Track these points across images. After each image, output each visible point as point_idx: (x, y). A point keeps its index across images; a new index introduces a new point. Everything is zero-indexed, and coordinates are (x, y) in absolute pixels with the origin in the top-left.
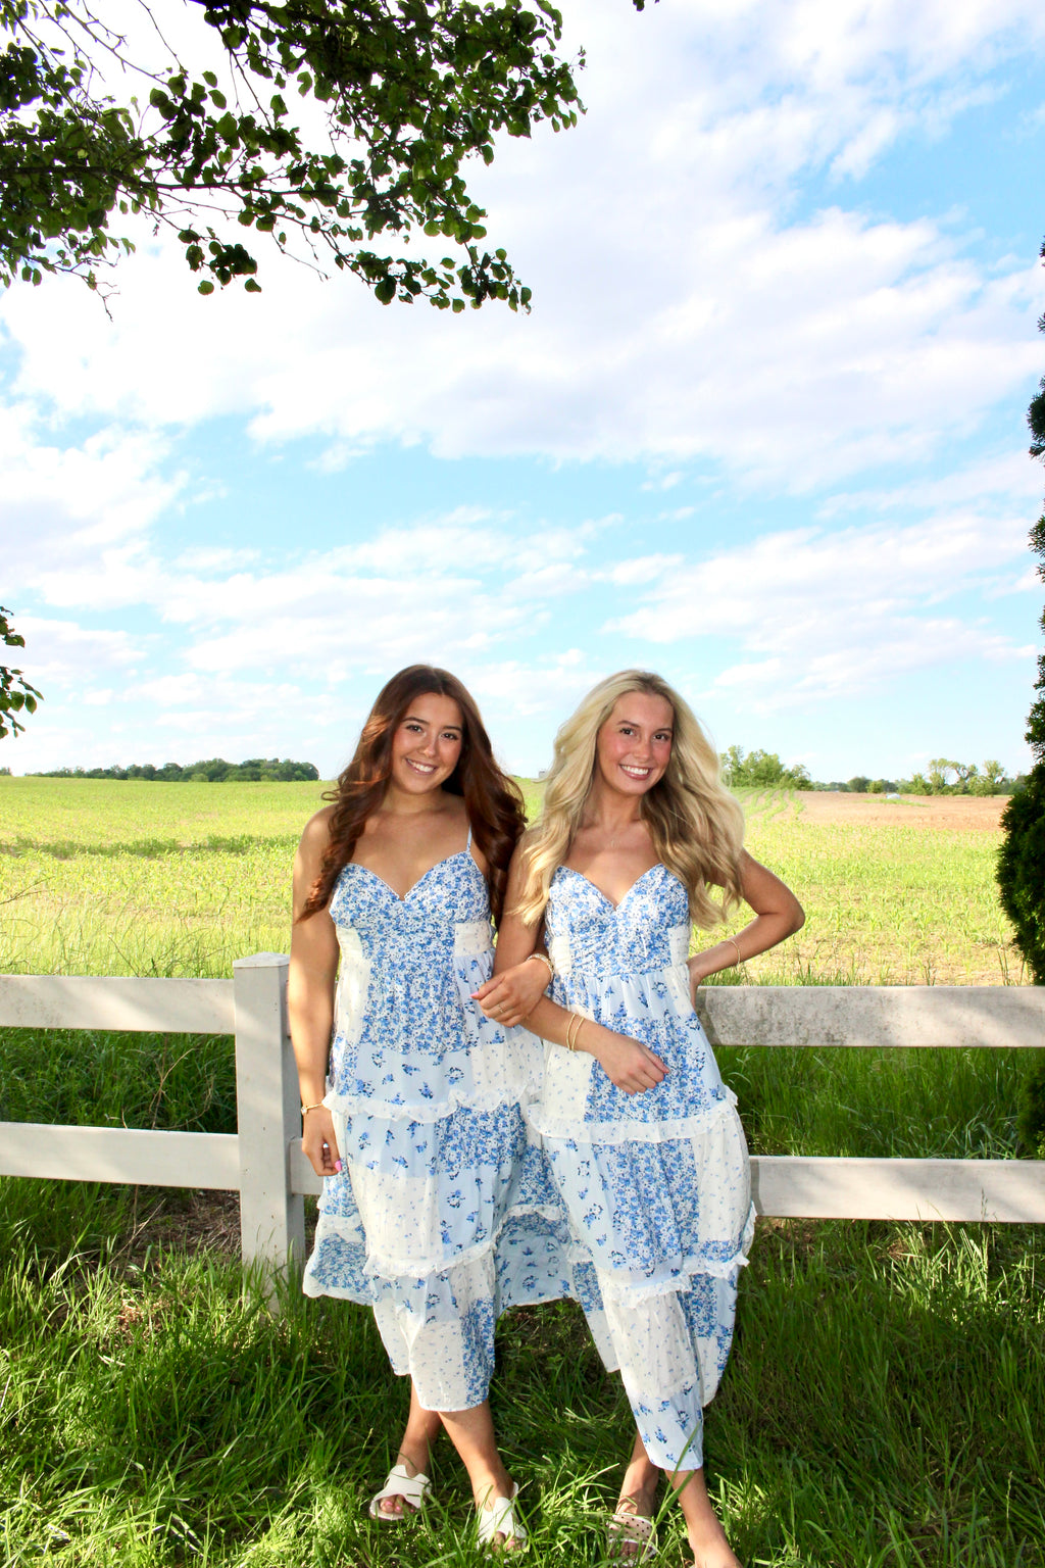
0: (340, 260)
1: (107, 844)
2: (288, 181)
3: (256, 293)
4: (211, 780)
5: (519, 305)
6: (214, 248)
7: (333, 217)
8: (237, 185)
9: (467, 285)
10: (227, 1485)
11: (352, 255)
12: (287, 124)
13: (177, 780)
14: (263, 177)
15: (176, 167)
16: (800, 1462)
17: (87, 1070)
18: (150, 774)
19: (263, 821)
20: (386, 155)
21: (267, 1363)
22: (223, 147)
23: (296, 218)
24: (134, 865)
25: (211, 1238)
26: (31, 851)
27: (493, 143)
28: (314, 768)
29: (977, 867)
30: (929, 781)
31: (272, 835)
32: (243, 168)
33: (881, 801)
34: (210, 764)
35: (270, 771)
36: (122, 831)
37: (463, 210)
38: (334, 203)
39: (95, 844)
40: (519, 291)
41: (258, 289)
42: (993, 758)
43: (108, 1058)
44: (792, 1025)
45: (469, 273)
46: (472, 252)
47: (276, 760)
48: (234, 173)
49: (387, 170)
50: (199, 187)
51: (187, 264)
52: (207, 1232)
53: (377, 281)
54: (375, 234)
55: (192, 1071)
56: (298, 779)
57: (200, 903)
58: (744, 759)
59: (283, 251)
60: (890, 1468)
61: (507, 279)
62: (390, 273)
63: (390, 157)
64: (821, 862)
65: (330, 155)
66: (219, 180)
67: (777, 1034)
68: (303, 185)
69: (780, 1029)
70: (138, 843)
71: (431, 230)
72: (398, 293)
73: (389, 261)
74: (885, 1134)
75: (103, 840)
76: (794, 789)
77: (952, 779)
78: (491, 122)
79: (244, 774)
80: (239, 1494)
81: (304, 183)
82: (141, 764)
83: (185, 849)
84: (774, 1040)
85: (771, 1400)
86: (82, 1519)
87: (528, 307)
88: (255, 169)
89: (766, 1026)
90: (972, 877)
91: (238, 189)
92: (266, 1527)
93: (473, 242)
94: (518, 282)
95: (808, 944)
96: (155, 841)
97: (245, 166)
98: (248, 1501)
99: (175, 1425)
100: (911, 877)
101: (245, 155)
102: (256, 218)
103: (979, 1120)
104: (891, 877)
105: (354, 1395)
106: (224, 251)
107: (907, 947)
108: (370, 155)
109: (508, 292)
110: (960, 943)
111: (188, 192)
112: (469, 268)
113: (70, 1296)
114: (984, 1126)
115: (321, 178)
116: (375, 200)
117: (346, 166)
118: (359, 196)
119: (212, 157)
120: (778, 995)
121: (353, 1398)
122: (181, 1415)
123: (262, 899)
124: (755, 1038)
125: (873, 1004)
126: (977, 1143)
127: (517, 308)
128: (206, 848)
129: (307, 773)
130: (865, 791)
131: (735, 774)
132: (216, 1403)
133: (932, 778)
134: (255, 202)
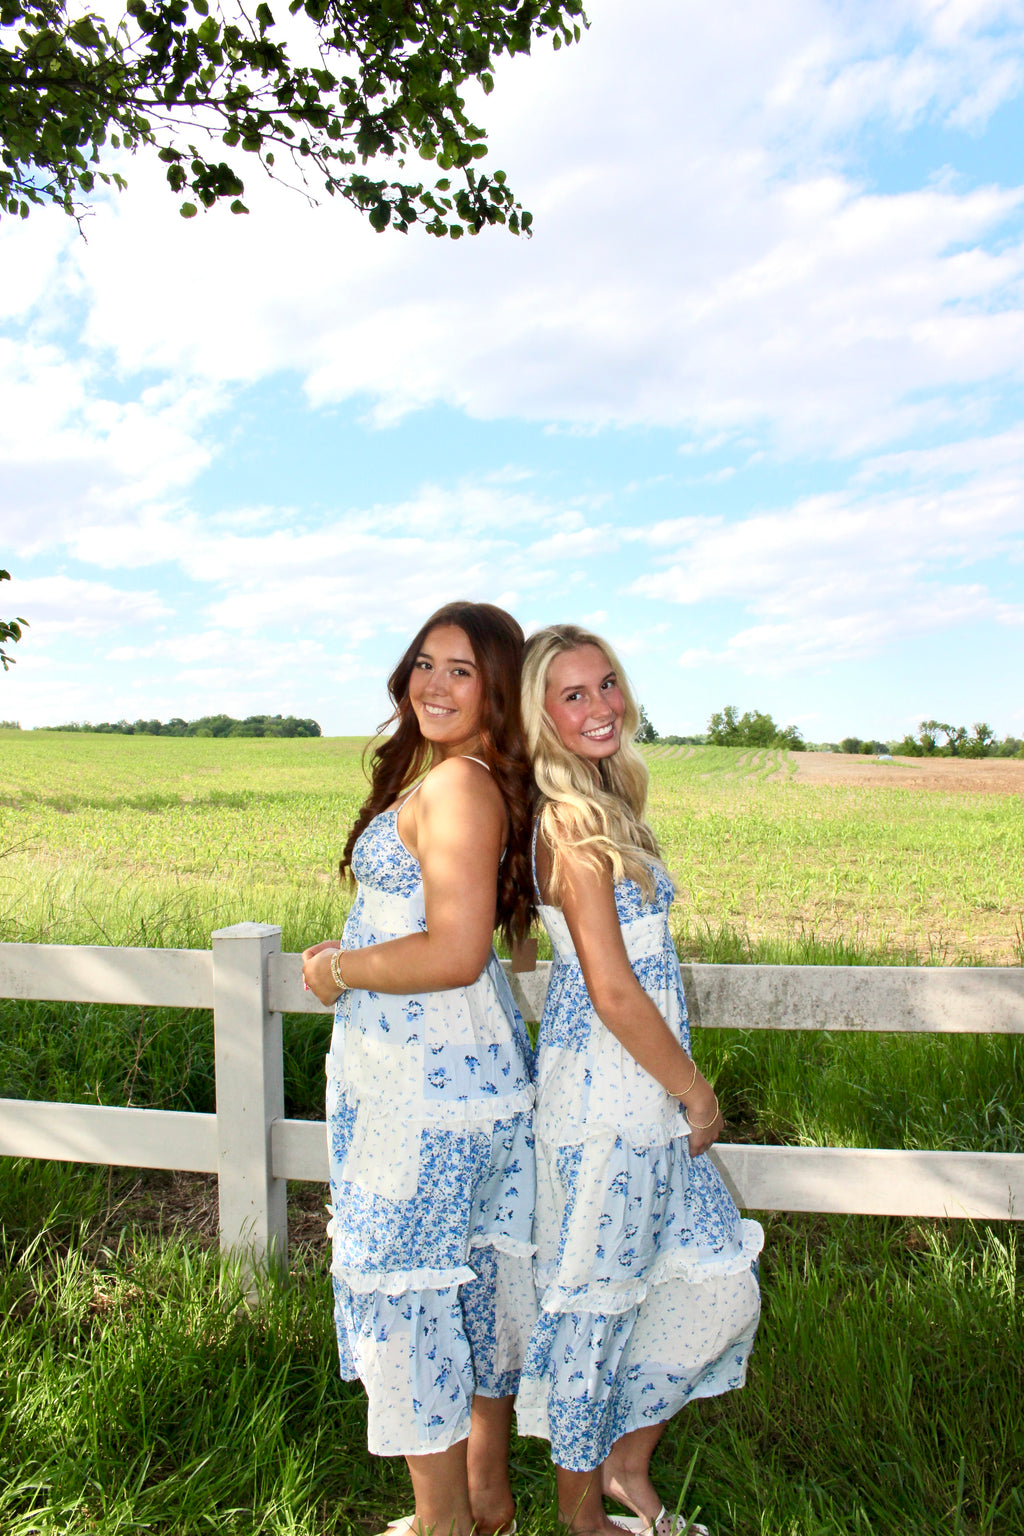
0: (331, 185)
1: (110, 798)
2: (276, 100)
3: (243, 215)
4: (215, 736)
5: (520, 229)
6: (197, 167)
7: (324, 139)
8: (222, 102)
9: (464, 210)
10: (194, 1504)
11: (343, 180)
12: (273, 36)
13: (182, 736)
14: (250, 95)
15: (156, 84)
16: (819, 1491)
17: (70, 1036)
18: (156, 729)
19: (265, 777)
20: (378, 72)
21: (242, 1366)
22: (205, 63)
23: (285, 139)
24: (135, 820)
25: (192, 1216)
26: (33, 805)
27: (493, 71)
28: (316, 725)
29: (972, 829)
30: (919, 743)
31: (274, 790)
32: (228, 86)
33: (873, 763)
34: (215, 719)
35: (274, 727)
36: (125, 785)
37: (460, 131)
38: (324, 124)
39: (100, 796)
40: (519, 215)
41: (246, 211)
42: (982, 721)
43: (92, 1022)
44: (809, 1007)
45: (467, 197)
46: (470, 175)
47: (280, 717)
49: (381, 89)
50: (181, 103)
51: (168, 185)
52: (187, 1209)
53: (370, 207)
54: (369, 157)
55: (178, 1037)
56: (301, 735)
57: (197, 859)
58: (738, 720)
59: (270, 175)
60: (916, 1496)
61: (505, 203)
62: (384, 198)
63: (383, 75)
64: (816, 822)
65: (322, 69)
66: (202, 97)
67: (792, 1018)
68: (292, 104)
69: (796, 1011)
70: (140, 798)
71: (427, 155)
72: (392, 221)
73: (383, 185)
74: (897, 1115)
75: (107, 794)
76: (787, 749)
77: (942, 741)
78: (492, 47)
79: (248, 730)
80: (207, 1517)
81: (293, 102)
82: (147, 719)
83: (187, 803)
84: (788, 1024)
85: (783, 1411)
87: (530, 232)
88: (240, 87)
89: (781, 1009)
90: (967, 840)
91: (222, 107)
93: (474, 163)
94: (519, 206)
95: (807, 906)
96: (157, 796)
97: (230, 84)
98: (214, 1524)
99: (141, 1433)
100: (907, 839)
101: (229, 71)
102: (242, 138)
103: (997, 1102)
104: (886, 839)
105: (335, 1398)
106: (208, 170)
107: (906, 910)
108: (362, 72)
109: (508, 217)
110: (959, 907)
111: (169, 109)
112: (466, 192)
113: (37, 1283)
114: (1001, 1108)
115: (311, 94)
116: (367, 121)
117: (338, 83)
118: (350, 117)
119: (194, 74)
120: (794, 975)
121: (335, 1402)
122: (147, 1422)
123: (260, 856)
124: (769, 1021)
125: (896, 986)
126: (994, 1126)
127: (517, 233)
128: (206, 802)
129: (310, 730)
130: (857, 752)
131: (728, 734)
132: (187, 1409)
133: (922, 740)
134: (241, 122)
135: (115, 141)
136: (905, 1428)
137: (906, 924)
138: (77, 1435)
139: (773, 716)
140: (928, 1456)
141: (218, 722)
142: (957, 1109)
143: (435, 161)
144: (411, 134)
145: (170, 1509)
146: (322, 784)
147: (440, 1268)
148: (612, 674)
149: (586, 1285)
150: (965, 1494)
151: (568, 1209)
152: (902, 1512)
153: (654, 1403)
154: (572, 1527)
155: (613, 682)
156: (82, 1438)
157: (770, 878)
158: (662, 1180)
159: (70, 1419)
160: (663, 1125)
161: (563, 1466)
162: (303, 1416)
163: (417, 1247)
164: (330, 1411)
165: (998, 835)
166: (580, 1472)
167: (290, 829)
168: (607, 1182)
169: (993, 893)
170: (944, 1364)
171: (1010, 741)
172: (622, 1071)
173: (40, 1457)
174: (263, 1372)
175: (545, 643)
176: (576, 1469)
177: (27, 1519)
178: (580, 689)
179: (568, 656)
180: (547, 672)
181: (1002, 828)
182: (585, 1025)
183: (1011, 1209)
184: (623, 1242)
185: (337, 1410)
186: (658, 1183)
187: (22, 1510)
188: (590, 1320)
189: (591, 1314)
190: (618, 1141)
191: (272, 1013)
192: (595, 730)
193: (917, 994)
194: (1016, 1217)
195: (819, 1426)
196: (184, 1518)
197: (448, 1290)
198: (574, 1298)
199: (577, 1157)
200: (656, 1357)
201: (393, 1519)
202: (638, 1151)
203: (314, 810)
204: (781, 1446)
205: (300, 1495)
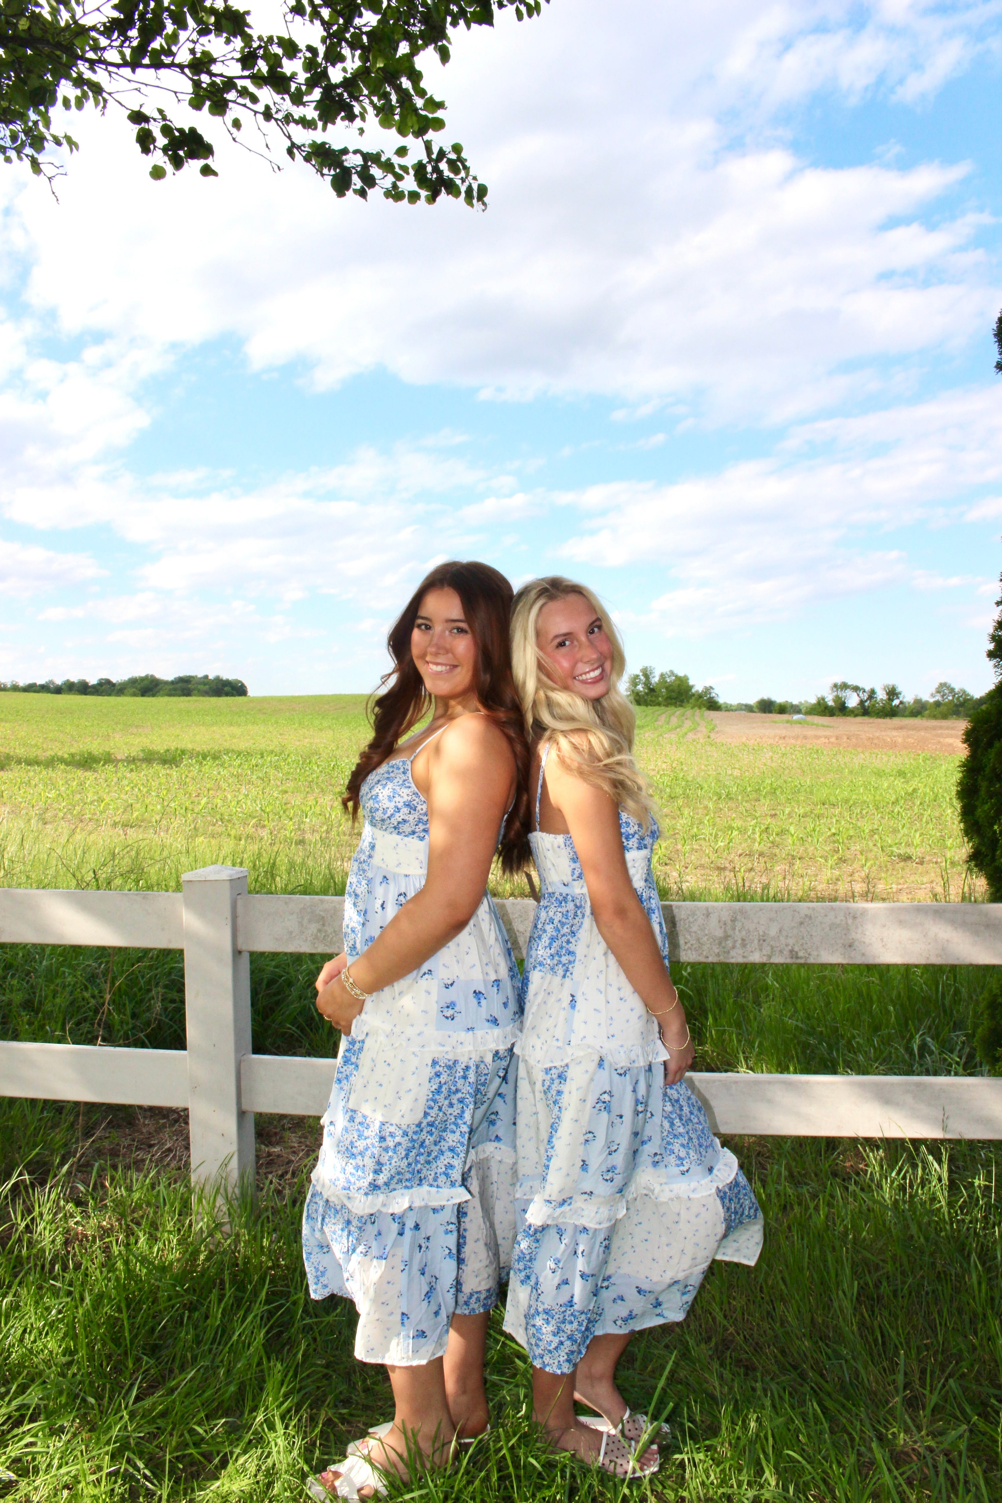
0: (292, 150)
1: (43, 756)
2: (239, 65)
3: (212, 177)
4: (143, 695)
5: (475, 201)
6: (166, 130)
7: (287, 105)
8: (187, 66)
9: (422, 179)
10: (183, 1416)
11: (304, 145)
13: (110, 695)
14: (214, 61)
15: (122, 46)
16: (774, 1388)
17: (28, 982)
18: (83, 688)
19: (195, 735)
20: (340, 41)
21: (222, 1289)
22: (170, 27)
23: (249, 104)
24: (69, 776)
25: (157, 1152)
27: (450, 43)
28: (243, 685)
29: (886, 785)
30: (831, 703)
31: (205, 748)
32: (193, 51)
33: (788, 722)
34: (143, 679)
35: (201, 687)
36: (57, 744)
37: (419, 102)
38: (287, 91)
39: (32, 754)
40: (475, 187)
41: (215, 174)
42: (891, 682)
43: (49, 969)
44: (756, 942)
45: (425, 167)
46: (428, 146)
47: (206, 677)
48: (183, 56)
49: (342, 59)
50: (147, 67)
51: (138, 147)
52: (151, 1146)
53: (332, 172)
54: (329, 125)
56: (227, 694)
57: (135, 814)
58: (655, 679)
59: (234, 139)
60: (861, 1390)
61: (463, 174)
62: (346, 164)
63: (344, 44)
64: (736, 778)
65: (287, 37)
66: (167, 60)
67: (740, 952)
68: (255, 70)
69: (744, 945)
70: (73, 755)
71: (386, 123)
72: (353, 186)
73: (345, 151)
75: (39, 752)
76: (703, 709)
77: (852, 701)
78: (449, 19)
79: (175, 690)
80: (195, 1427)
81: (256, 68)
82: (75, 679)
83: (119, 761)
84: (737, 957)
85: (734, 1319)
86: (29, 1458)
87: (484, 204)
88: (204, 53)
89: (730, 943)
90: (881, 795)
91: (187, 70)
92: (224, 1464)
93: (430, 135)
94: (475, 178)
95: (731, 857)
96: (90, 754)
97: (194, 48)
98: (204, 1434)
99: (126, 1353)
100: (823, 793)
101: (195, 36)
102: (208, 103)
103: (923, 1034)
104: (803, 794)
105: (311, 1317)
106: (177, 134)
107: (826, 861)
108: (324, 41)
109: (463, 189)
110: (876, 858)
111: (134, 71)
112: (424, 162)
113: (15, 1214)
114: (929, 1039)
115: (275, 63)
116: (329, 89)
117: (301, 51)
118: (311, 84)
119: (159, 38)
120: (742, 911)
121: (310, 1321)
122: (132, 1343)
123: (196, 810)
124: (718, 955)
125: (838, 921)
126: (922, 1056)
127: (472, 205)
128: (139, 760)
129: (237, 689)
130: (770, 712)
131: (647, 694)
132: (168, 1330)
133: (834, 701)
134: (204, 86)
135: (66, 103)
136: (851, 1330)
137: (827, 874)
138: (64, 1355)
139: (690, 676)
140: (871, 1354)
141: (146, 682)
142: (887, 1041)
143: (394, 130)
144: (372, 102)
145: (158, 1421)
146: (252, 742)
147: (438, 1186)
148: (598, 619)
149: (571, 1198)
150: (905, 1389)
151: (554, 1128)
152: (849, 1405)
153: (625, 1313)
154: (546, 1426)
155: (600, 627)
156: (70, 1358)
157: (695, 830)
158: (641, 1098)
159: (56, 1342)
160: (643, 1047)
161: (547, 1369)
162: (281, 1332)
163: (419, 1166)
164: (307, 1329)
165: (910, 790)
166: (563, 1374)
167: (224, 785)
168: (591, 1100)
169: (908, 845)
170: (885, 1271)
171: (918, 701)
172: (606, 996)
173: (29, 1377)
174: (240, 1294)
175: (533, 594)
176: (559, 1372)
177: (24, 1432)
178: (568, 635)
179: (553, 605)
180: (536, 622)
181: (914, 783)
182: (570, 953)
183: (945, 1129)
184: (606, 1159)
185: (312, 1329)
186: (637, 1102)
187: (19, 1423)
188: (575, 1232)
189: (576, 1226)
190: (601, 1063)
191: (240, 952)
192: (585, 673)
193: (857, 928)
194: (948, 1136)
195: (769, 1331)
196: (173, 1429)
197: (443, 1208)
198: (559, 1211)
199: (562, 1077)
200: (625, 1269)
201: (372, 1426)
202: (619, 1071)
203: (246, 767)
204: (734, 1350)
205: (286, 1405)
